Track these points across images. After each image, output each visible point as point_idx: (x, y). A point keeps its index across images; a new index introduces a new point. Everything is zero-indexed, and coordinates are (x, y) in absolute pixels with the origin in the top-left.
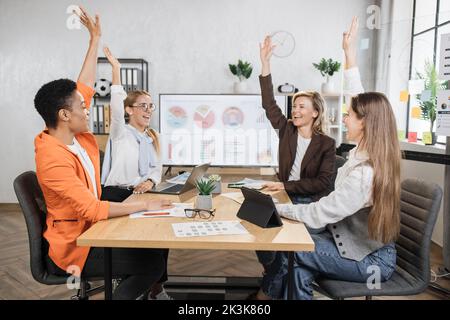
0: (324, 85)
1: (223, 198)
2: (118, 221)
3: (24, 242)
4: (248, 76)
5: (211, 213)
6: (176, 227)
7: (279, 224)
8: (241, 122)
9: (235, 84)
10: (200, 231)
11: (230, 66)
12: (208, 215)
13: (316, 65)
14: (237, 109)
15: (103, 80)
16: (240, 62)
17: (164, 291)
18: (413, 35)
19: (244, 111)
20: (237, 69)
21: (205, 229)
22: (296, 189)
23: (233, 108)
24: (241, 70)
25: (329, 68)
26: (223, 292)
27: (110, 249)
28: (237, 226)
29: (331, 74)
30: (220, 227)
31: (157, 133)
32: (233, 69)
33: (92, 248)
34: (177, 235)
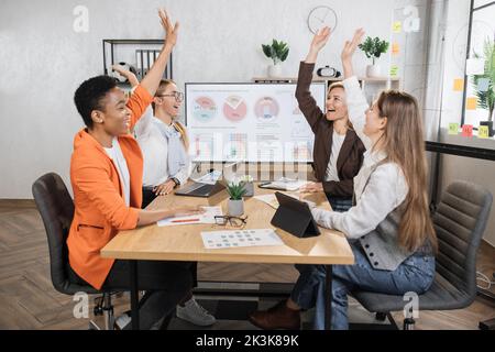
0: (369, 67)
1: (256, 201)
2: (143, 230)
3: (43, 242)
4: (283, 58)
5: (243, 220)
6: (205, 236)
7: (316, 233)
8: (276, 114)
9: (269, 67)
10: (231, 241)
11: (263, 46)
12: (239, 222)
13: (360, 46)
14: (270, 99)
15: (123, 64)
16: (275, 42)
17: (194, 298)
18: (472, 10)
19: (279, 101)
20: (272, 50)
21: (236, 240)
22: (336, 191)
23: (266, 99)
24: (276, 51)
25: (375, 48)
26: (257, 299)
27: (136, 261)
28: (271, 235)
29: (377, 55)
30: (252, 236)
31: (183, 126)
32: (267, 50)
33: (116, 260)
34: (207, 246)
